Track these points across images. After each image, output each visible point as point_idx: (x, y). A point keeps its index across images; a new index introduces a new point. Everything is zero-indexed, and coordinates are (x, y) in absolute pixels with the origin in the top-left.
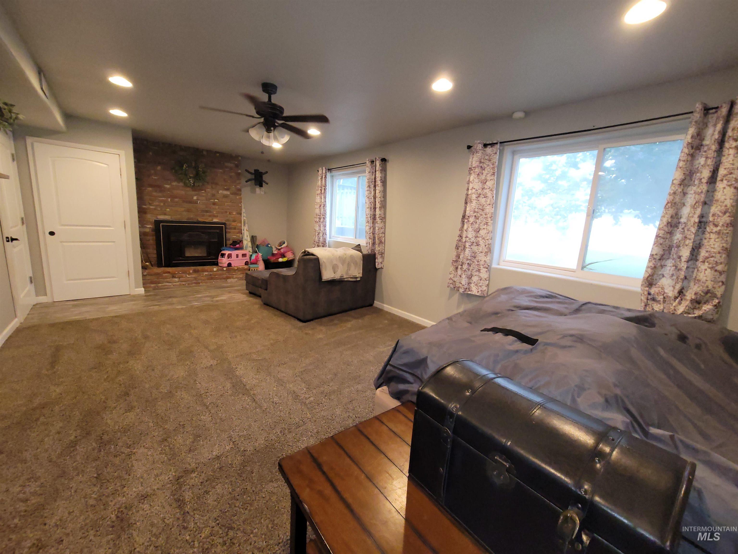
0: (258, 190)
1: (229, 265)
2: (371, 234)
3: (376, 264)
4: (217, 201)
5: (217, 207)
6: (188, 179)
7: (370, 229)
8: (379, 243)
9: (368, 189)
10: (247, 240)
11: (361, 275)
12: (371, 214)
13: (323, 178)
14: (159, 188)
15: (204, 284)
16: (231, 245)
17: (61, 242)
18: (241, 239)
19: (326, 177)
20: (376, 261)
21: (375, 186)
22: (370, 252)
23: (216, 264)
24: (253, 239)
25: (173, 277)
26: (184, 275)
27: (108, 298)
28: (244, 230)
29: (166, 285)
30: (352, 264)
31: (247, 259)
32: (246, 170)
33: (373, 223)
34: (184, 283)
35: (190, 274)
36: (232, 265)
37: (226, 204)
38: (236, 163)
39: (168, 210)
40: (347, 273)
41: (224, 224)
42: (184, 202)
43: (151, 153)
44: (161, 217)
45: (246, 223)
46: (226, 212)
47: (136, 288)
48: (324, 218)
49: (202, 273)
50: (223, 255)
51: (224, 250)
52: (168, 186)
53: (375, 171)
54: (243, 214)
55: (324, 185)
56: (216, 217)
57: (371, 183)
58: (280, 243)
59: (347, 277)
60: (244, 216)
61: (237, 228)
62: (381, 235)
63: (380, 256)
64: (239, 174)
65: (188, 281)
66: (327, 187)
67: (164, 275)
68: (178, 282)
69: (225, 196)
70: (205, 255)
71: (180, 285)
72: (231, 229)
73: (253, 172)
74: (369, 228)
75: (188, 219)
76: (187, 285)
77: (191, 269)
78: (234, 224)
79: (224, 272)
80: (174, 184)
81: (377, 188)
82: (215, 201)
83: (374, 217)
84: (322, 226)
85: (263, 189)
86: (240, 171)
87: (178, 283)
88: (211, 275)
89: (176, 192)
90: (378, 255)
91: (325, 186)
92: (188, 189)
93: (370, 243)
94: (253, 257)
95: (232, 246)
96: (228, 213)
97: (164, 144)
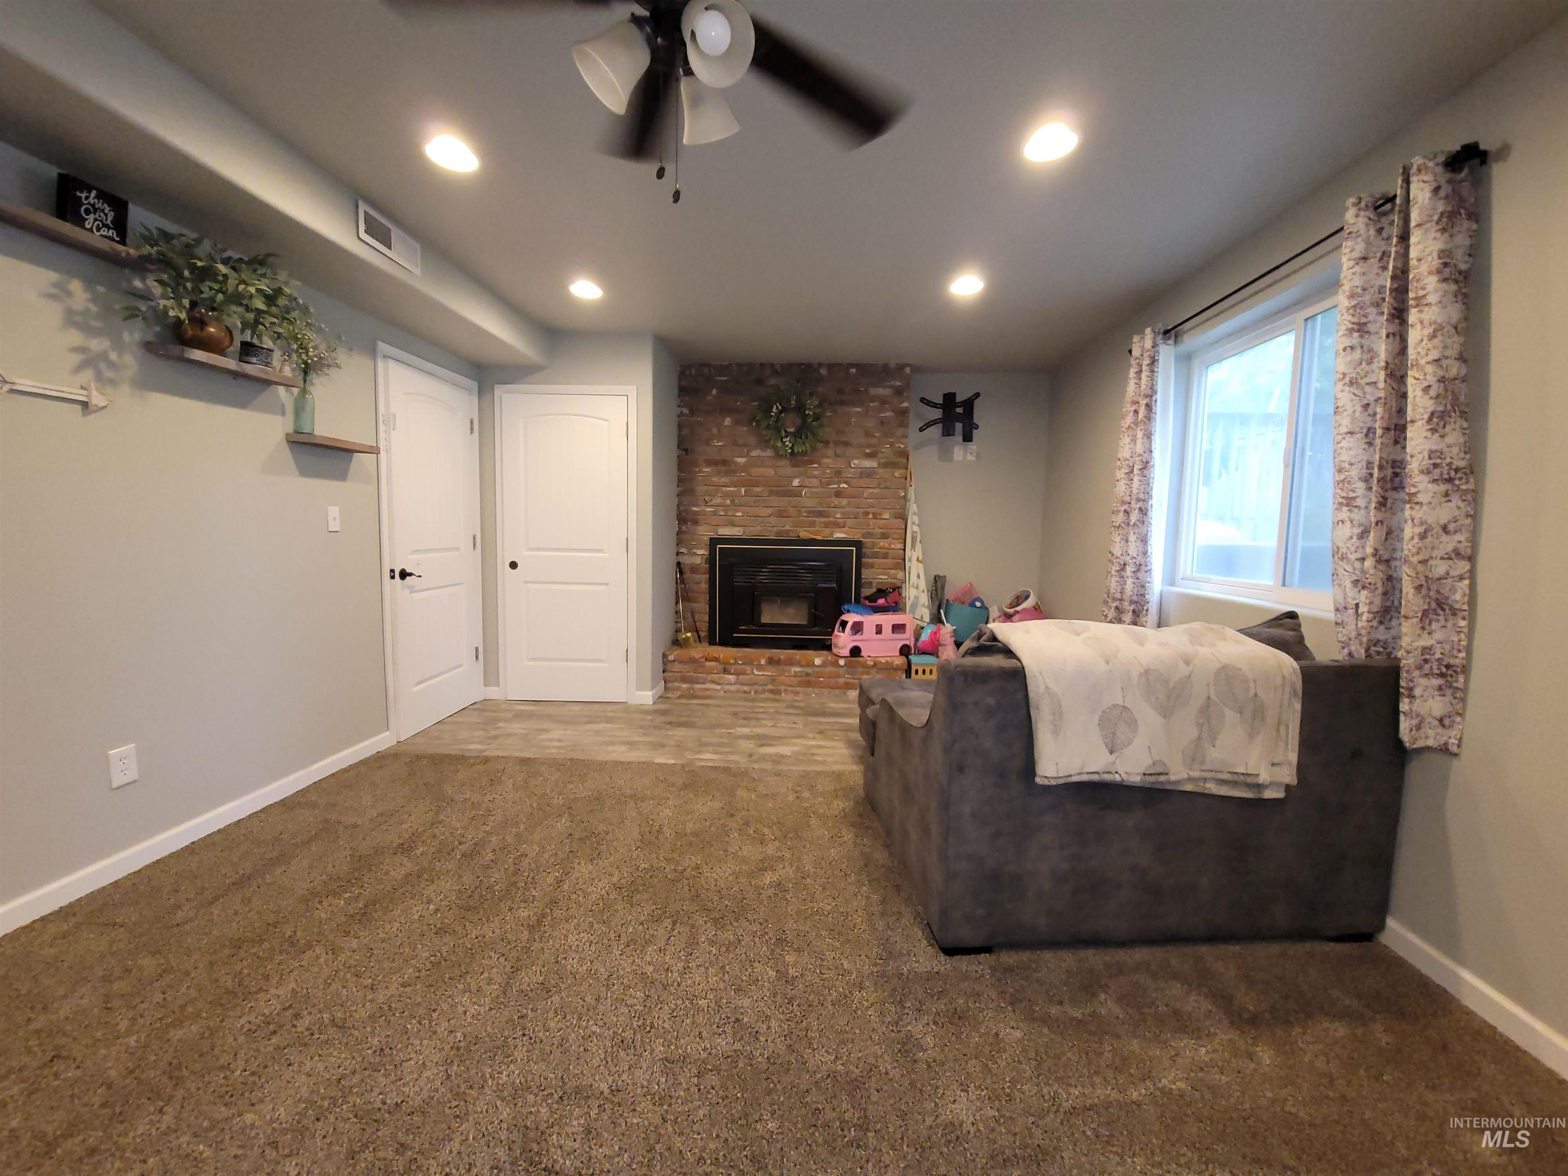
0: (960, 452)
1: (856, 652)
2: (1369, 563)
3: (1405, 725)
4: (846, 486)
5: (844, 502)
6: (782, 438)
7: (1363, 535)
8: (1425, 613)
9: (1355, 339)
10: (917, 588)
11: (1288, 776)
12: (1369, 464)
13: (1144, 368)
14: (723, 465)
15: (790, 697)
16: (867, 598)
17: (525, 582)
18: (899, 584)
19: (1153, 361)
20: (1404, 705)
21: (1399, 315)
22: (1360, 653)
23: (828, 648)
24: (937, 585)
25: (725, 671)
26: (748, 668)
27: (582, 705)
28: (910, 560)
29: (707, 690)
30: (1230, 715)
31: (907, 638)
32: (922, 400)
33: (1382, 504)
34: (746, 688)
35: (760, 667)
36: (862, 654)
37: (867, 492)
38: (898, 383)
39: (739, 514)
40: (1194, 755)
41: (858, 544)
42: (771, 493)
43: (714, 392)
44: (726, 531)
45: (918, 540)
46: (867, 513)
47: (637, 690)
48: (1144, 512)
49: (787, 668)
50: (844, 624)
51: (848, 611)
52: (741, 460)
53: (1404, 238)
54: (913, 519)
55: (1149, 392)
56: (839, 526)
57: (1372, 311)
58: (1018, 598)
59: (1196, 774)
60: (913, 523)
61: (890, 555)
62: (1440, 568)
63: (1437, 682)
64: (904, 412)
65: (755, 684)
66: (1159, 397)
67: (708, 664)
68: (735, 684)
69: (867, 474)
70: (806, 623)
71: (738, 691)
72: (876, 555)
73: (940, 400)
74: (1357, 531)
75: (778, 533)
76: (753, 693)
77: (762, 655)
78: (883, 543)
79: (841, 671)
80: (755, 453)
81: (1413, 316)
82: (842, 486)
83: (1389, 472)
84: (1132, 538)
85: (972, 446)
86: (905, 404)
87: (733, 688)
88: (807, 674)
89: (755, 471)
90: (1416, 673)
91: (1151, 394)
92: (783, 462)
93: (1363, 609)
94: (925, 636)
95: (867, 603)
96: (871, 516)
97: (740, 365)
